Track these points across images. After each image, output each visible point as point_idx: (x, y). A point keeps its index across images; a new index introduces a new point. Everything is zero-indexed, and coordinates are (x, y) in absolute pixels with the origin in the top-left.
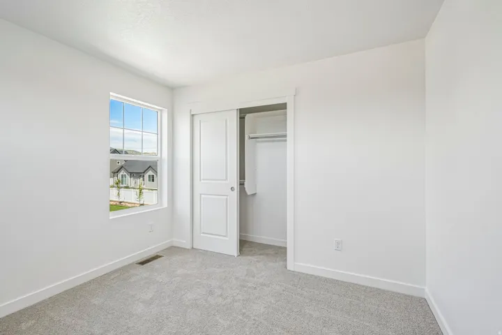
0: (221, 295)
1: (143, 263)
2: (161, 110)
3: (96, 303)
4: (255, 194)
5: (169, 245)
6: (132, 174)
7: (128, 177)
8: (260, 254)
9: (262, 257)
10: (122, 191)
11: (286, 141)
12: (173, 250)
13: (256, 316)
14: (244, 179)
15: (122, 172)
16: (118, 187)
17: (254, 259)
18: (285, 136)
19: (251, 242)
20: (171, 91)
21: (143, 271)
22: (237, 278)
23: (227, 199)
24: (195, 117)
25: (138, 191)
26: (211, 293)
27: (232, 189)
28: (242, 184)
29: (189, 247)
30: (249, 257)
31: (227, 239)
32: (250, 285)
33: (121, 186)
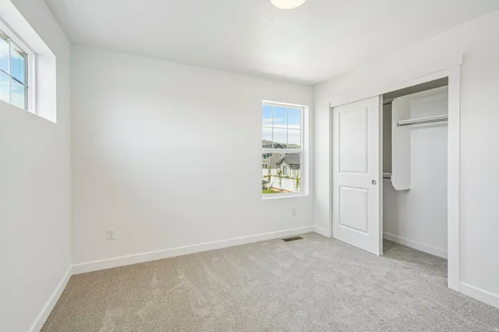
0: (351, 286)
1: (286, 240)
2: (303, 108)
3: (251, 258)
4: (408, 190)
5: (311, 231)
6: (291, 166)
7: (288, 168)
8: (410, 261)
9: (413, 264)
10: (284, 180)
11: (447, 125)
12: (313, 235)
13: (385, 317)
14: (391, 172)
15: (284, 164)
16: (280, 177)
17: (401, 263)
18: (446, 119)
19: (402, 246)
20: (312, 89)
21: (286, 247)
22: (372, 276)
23: (367, 192)
24: (335, 110)
25: (296, 181)
26: (341, 280)
27: (373, 182)
28: (387, 178)
29: (328, 235)
30: (396, 261)
31: (368, 235)
32: (386, 286)
33: (282, 175)
